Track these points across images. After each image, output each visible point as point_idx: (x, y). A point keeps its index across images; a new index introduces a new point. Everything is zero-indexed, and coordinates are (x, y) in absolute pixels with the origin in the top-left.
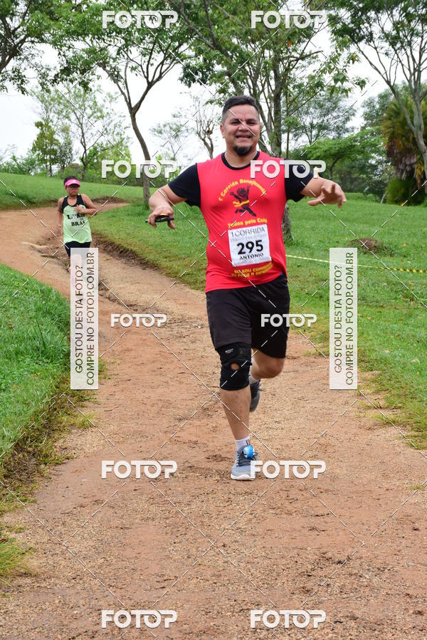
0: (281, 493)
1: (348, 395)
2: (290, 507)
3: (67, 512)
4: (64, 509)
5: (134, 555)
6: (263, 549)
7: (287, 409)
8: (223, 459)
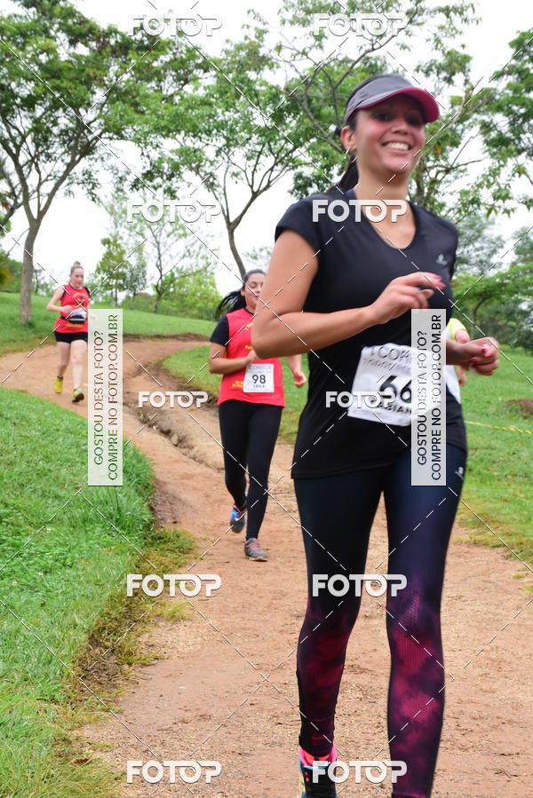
0: (448, 720)
2: (463, 741)
3: (166, 727)
4: (160, 724)
8: (363, 671)
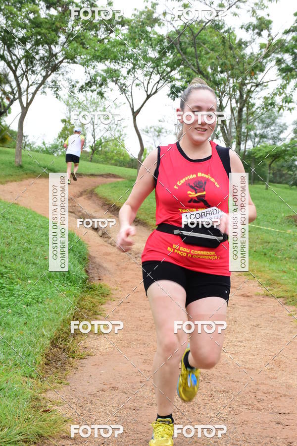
0: (250, 394)
1: (291, 326)
2: (258, 405)
4: (90, 391)
5: (146, 430)
6: (243, 435)
7: (247, 332)
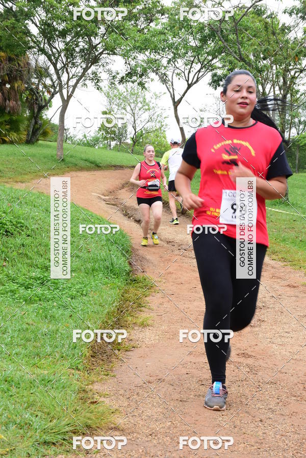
0: (299, 385)
3: (139, 385)
4: (136, 383)
5: (193, 421)
6: (292, 426)
8: (250, 356)
